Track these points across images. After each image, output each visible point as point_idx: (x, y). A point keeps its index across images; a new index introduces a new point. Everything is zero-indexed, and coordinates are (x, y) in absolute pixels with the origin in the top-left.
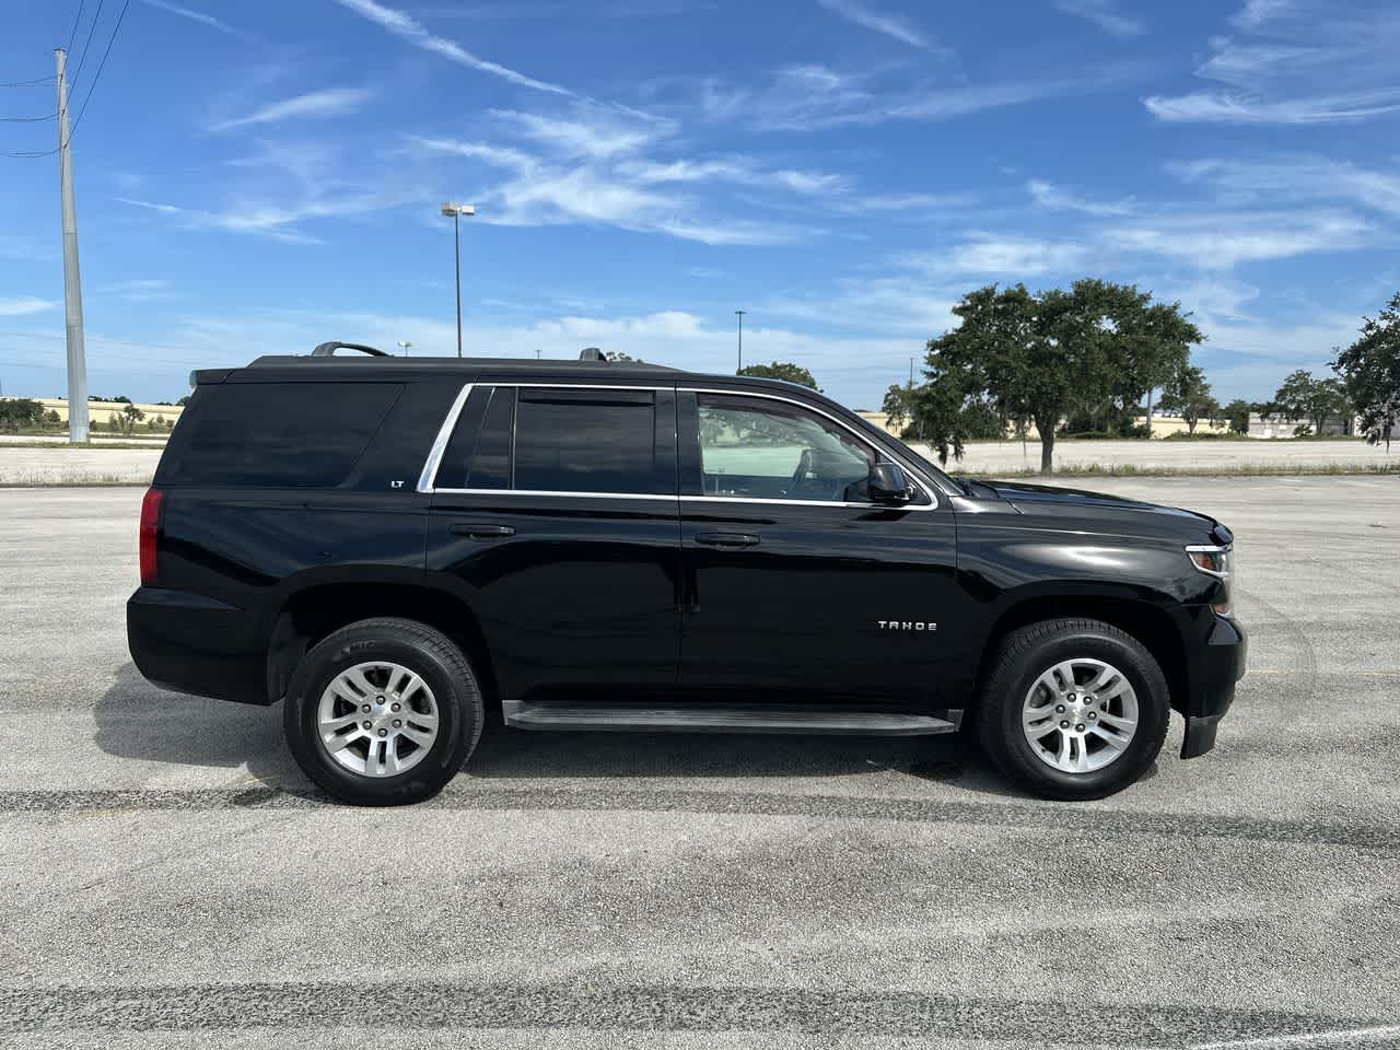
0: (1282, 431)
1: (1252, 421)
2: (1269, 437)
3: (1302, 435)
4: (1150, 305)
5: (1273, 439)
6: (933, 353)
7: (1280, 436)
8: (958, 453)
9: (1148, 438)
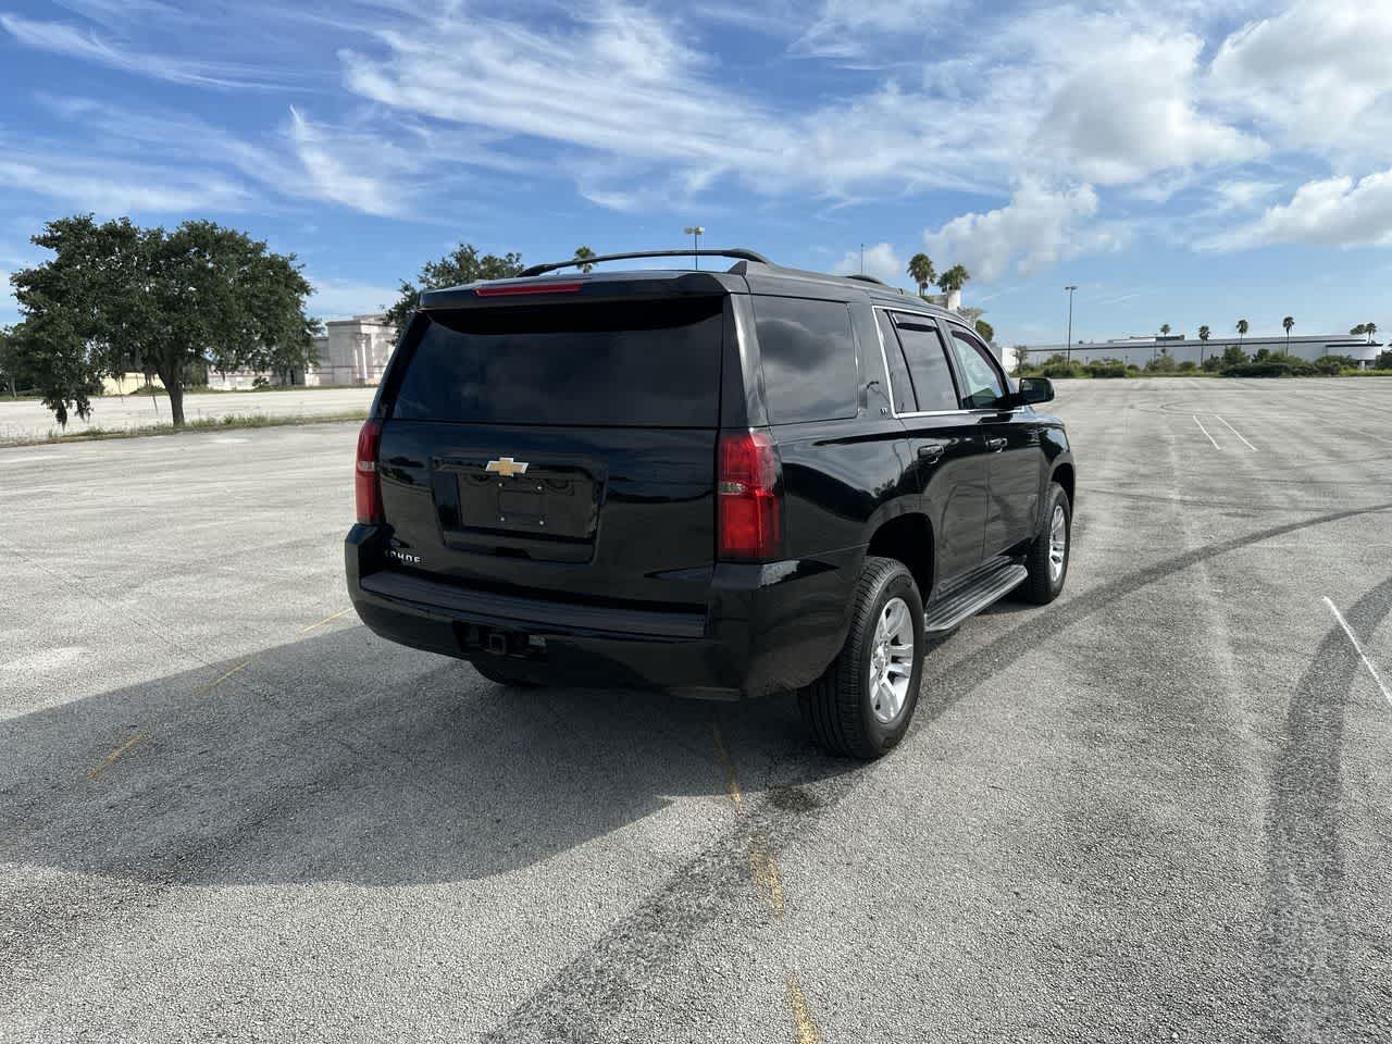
0: (240, 383)
1: (210, 374)
2: (229, 389)
3: (260, 386)
4: (266, 254)
5: (235, 391)
6: (22, 289)
7: (239, 388)
8: (82, 410)
9: (102, 392)
